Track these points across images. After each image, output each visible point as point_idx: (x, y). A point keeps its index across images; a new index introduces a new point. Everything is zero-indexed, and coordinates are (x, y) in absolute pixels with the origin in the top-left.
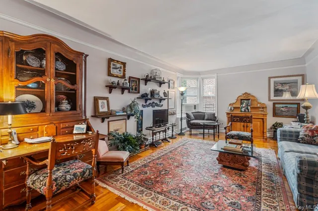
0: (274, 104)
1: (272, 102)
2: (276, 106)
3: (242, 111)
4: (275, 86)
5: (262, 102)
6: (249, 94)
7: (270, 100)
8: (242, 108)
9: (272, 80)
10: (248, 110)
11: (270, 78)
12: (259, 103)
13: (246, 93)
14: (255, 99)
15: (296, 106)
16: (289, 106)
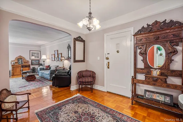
0: (32, 60)
1: (31, 60)
2: (32, 61)
3: (19, 64)
4: (32, 54)
5: (27, 60)
6: (22, 56)
7: (30, 59)
8: (19, 62)
9: (31, 52)
10: (22, 63)
11: (30, 51)
12: (26, 60)
13: (20, 56)
14: (24, 59)
15: (38, 61)
16: (36, 61)
